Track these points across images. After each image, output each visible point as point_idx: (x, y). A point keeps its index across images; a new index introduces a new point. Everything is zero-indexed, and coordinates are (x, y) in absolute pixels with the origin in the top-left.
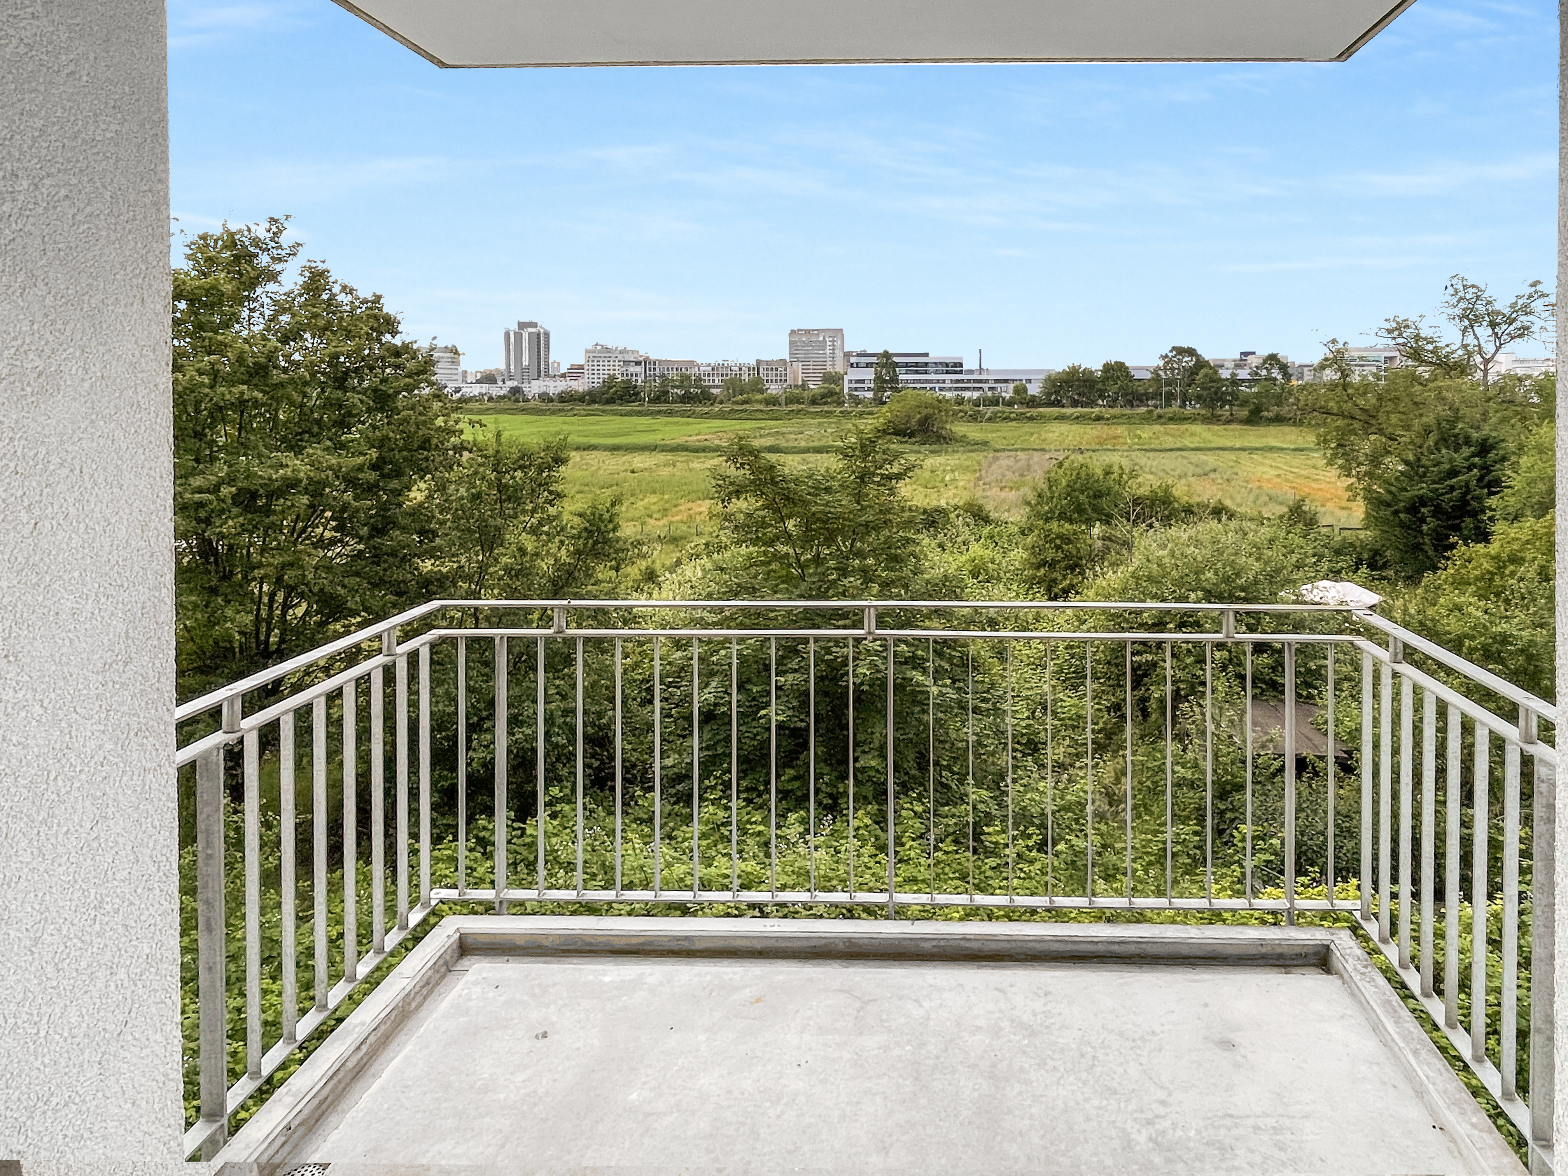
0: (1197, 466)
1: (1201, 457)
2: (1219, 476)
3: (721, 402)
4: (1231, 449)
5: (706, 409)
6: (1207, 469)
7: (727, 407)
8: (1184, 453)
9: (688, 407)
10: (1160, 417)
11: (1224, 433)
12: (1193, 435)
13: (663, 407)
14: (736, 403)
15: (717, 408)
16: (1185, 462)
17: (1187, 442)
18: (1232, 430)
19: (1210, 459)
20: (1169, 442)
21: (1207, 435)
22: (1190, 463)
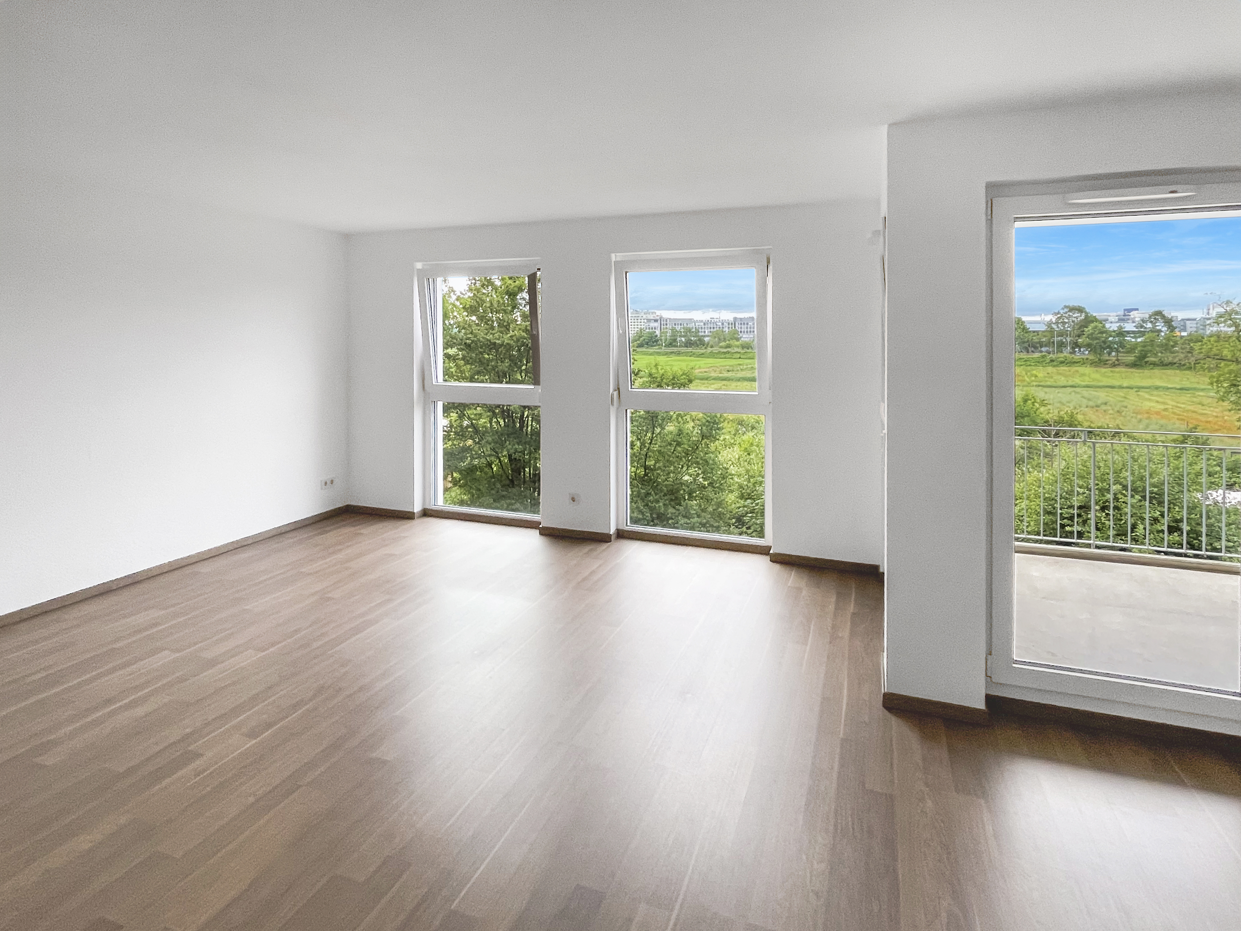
0: (1089, 400)
1: (1092, 393)
2: (1110, 408)
3: (712, 347)
4: (1121, 387)
5: (702, 351)
6: (1099, 402)
7: (716, 350)
8: (1077, 390)
9: (690, 350)
10: (1052, 361)
11: (1111, 374)
12: (1083, 375)
13: (675, 349)
14: (721, 347)
15: (709, 350)
16: (1079, 396)
17: (1077, 381)
18: (1118, 372)
19: (1102, 395)
20: (1062, 381)
21: (1097, 376)
22: (1083, 397)
